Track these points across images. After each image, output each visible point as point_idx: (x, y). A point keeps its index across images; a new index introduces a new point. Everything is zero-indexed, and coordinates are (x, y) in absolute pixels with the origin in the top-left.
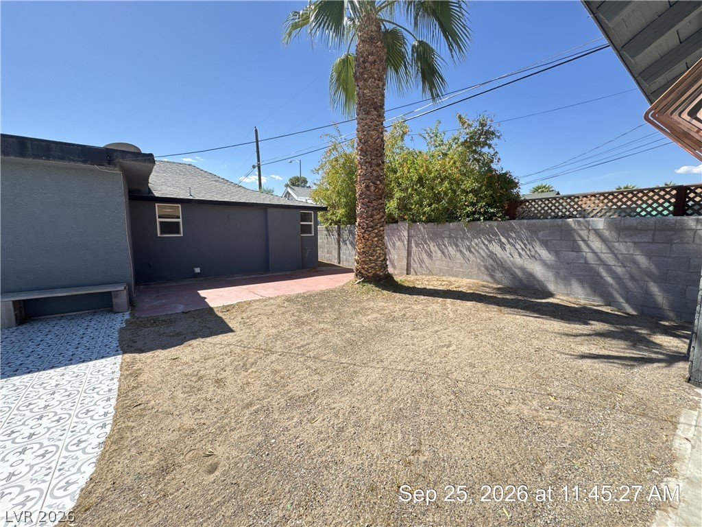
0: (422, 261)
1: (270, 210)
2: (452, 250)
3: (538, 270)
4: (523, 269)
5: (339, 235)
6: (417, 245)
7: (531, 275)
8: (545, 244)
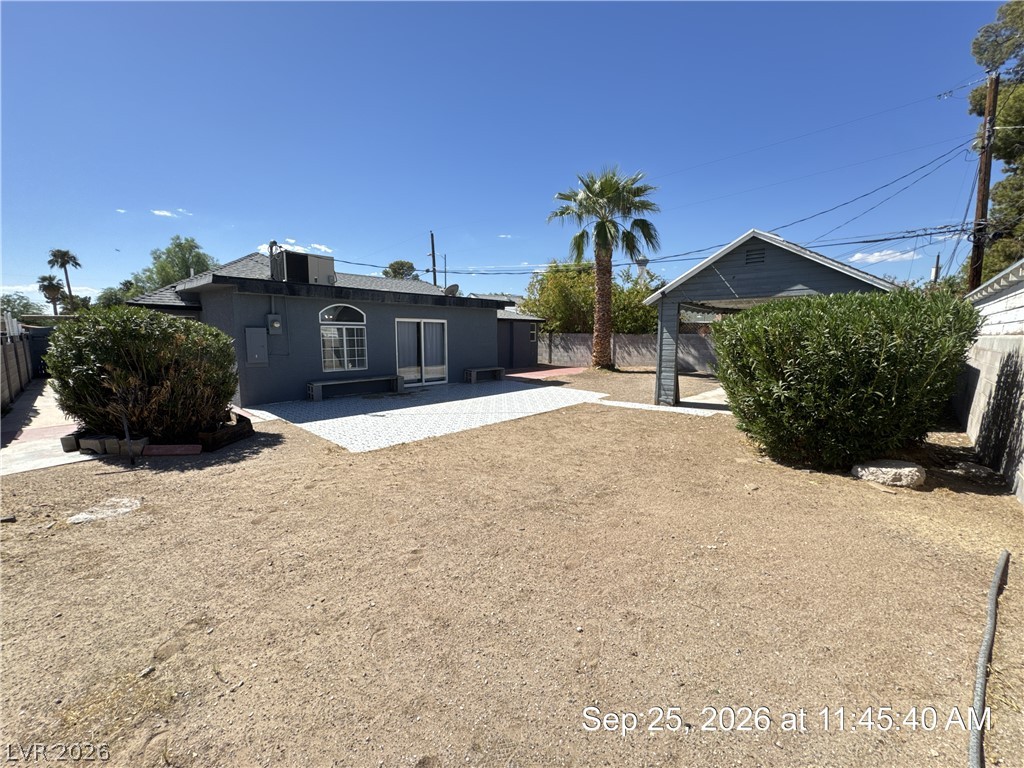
0: (623, 358)
1: (515, 323)
2: (644, 351)
3: (691, 360)
4: (683, 360)
5: (550, 341)
6: (620, 348)
7: (688, 363)
8: (694, 347)
